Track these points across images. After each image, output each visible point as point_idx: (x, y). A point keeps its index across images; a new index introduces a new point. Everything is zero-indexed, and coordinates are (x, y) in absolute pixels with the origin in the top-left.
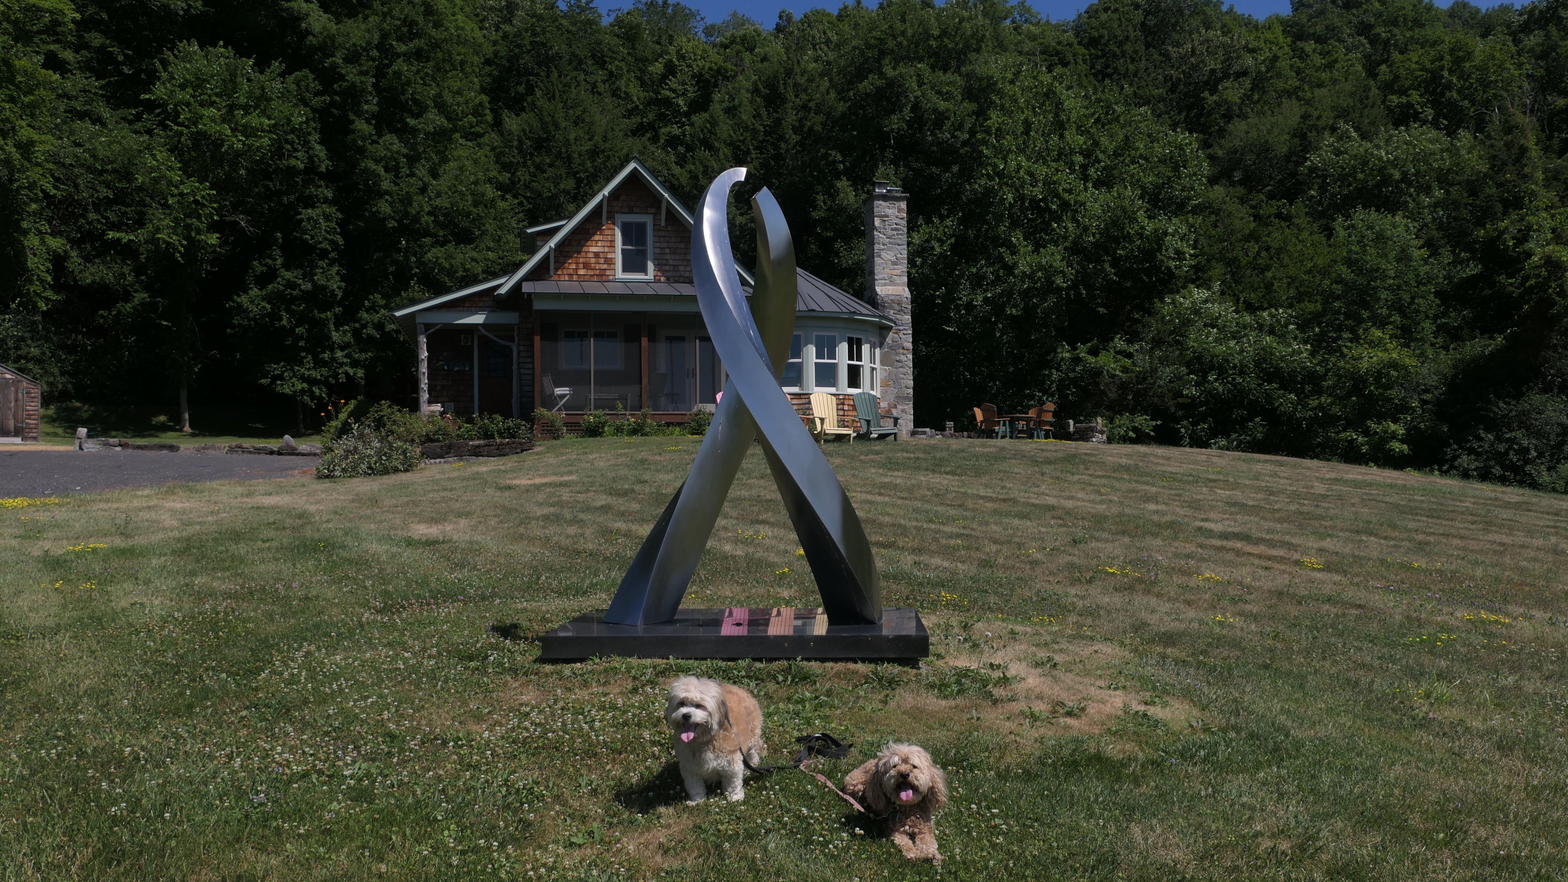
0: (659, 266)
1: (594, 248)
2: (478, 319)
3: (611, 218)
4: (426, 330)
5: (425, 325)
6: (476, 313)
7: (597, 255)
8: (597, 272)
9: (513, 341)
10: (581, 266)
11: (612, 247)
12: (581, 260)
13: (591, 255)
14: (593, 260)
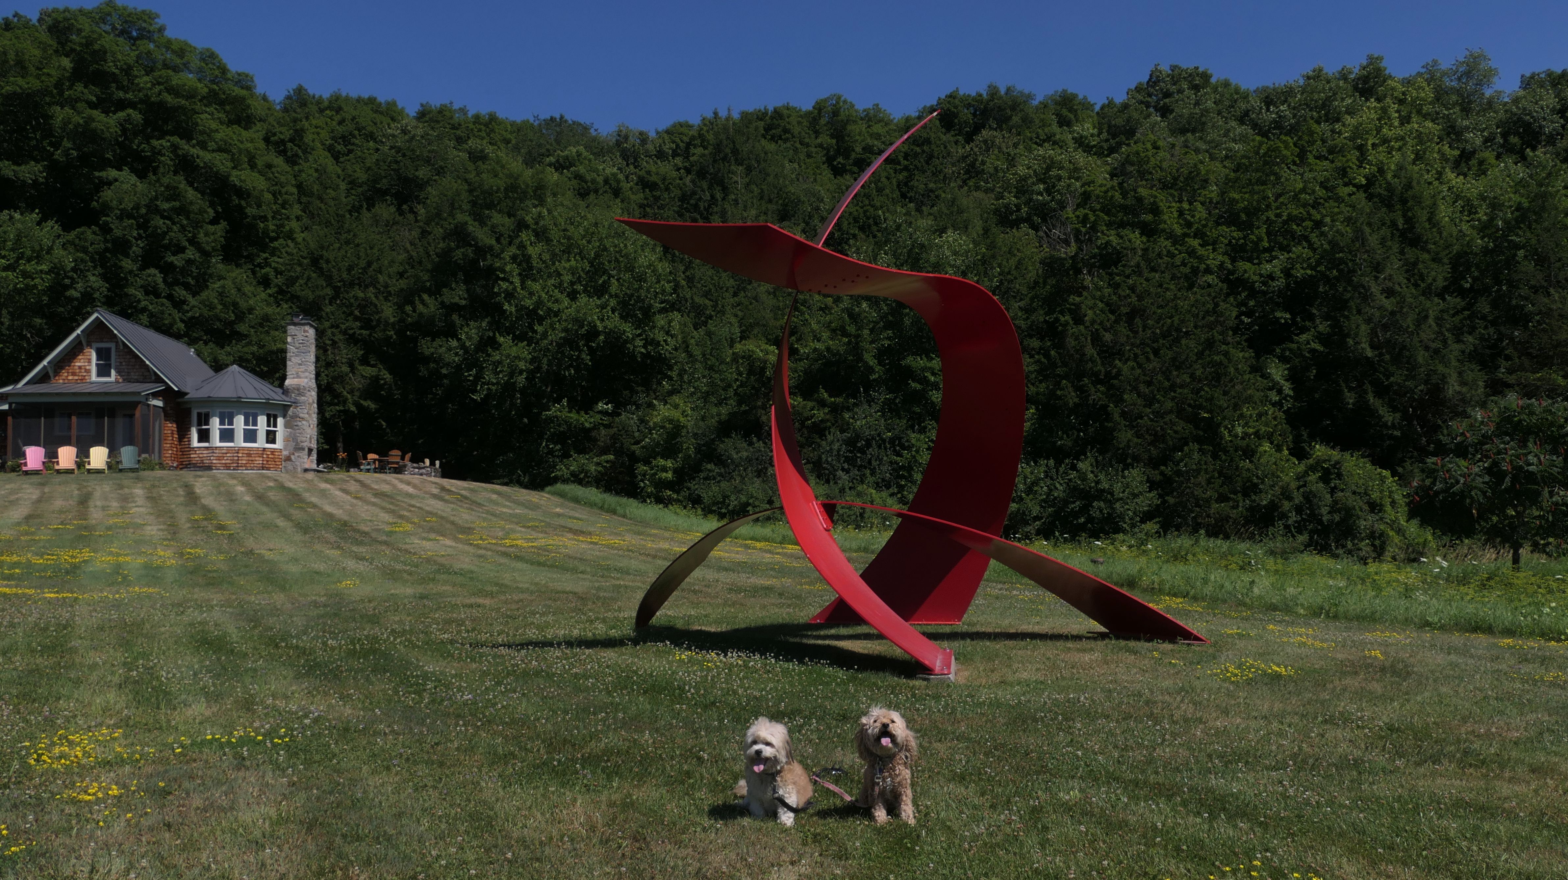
0: (119, 372)
1: (78, 363)
3: (89, 345)
7: (80, 367)
11: (89, 361)
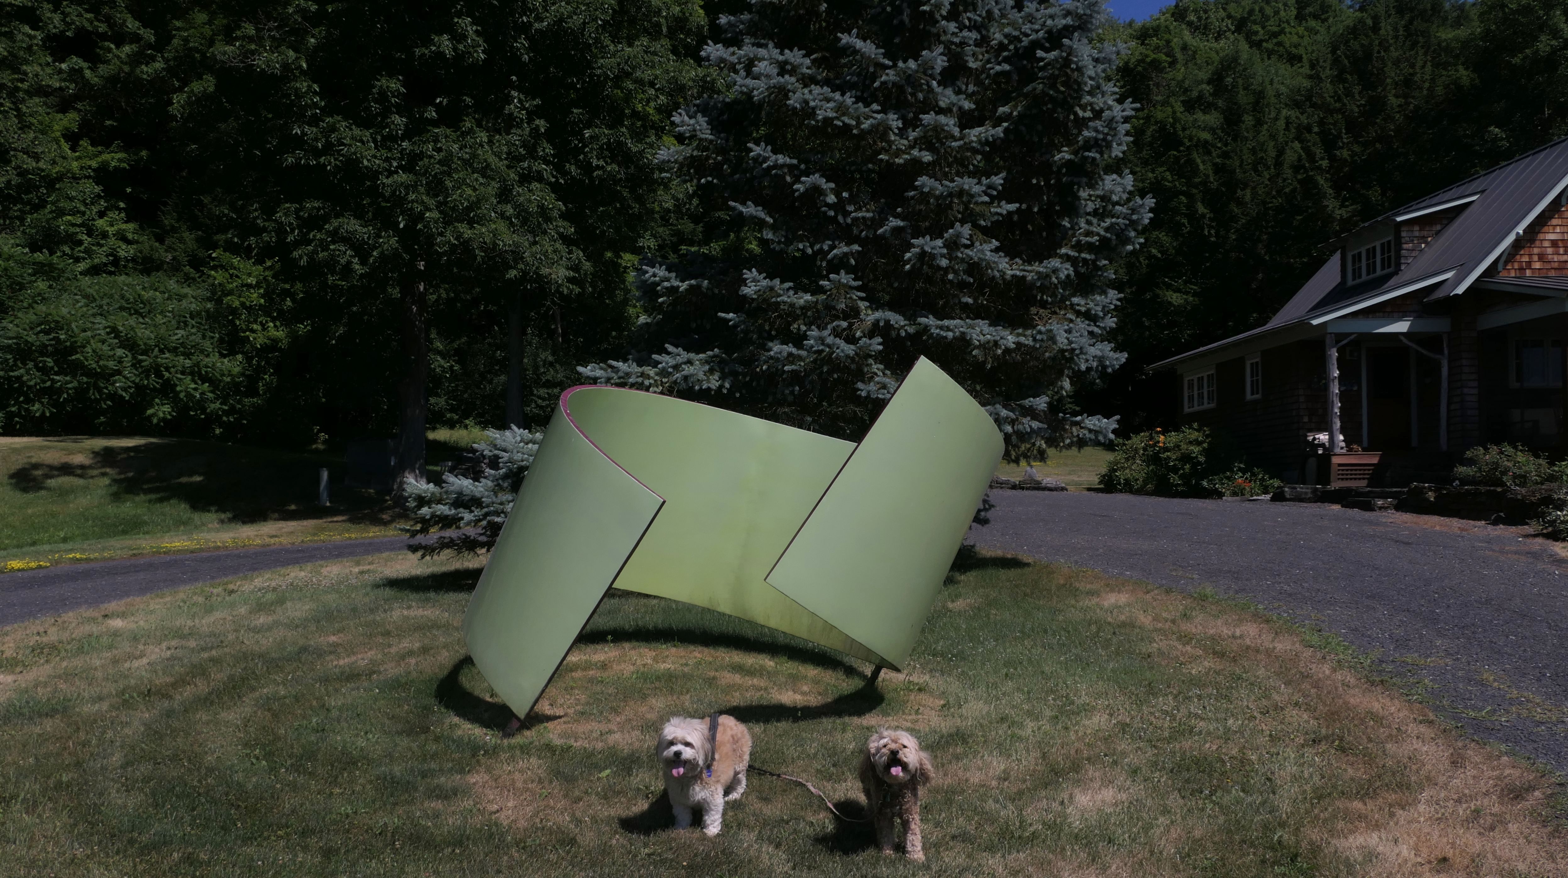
2: (1401, 327)
4: (1337, 342)
5: (1336, 334)
6: (1400, 319)
8: (1556, 265)
9: (1441, 352)
10: (1536, 258)
12: (1536, 251)
13: (1546, 244)
14: (1550, 251)
